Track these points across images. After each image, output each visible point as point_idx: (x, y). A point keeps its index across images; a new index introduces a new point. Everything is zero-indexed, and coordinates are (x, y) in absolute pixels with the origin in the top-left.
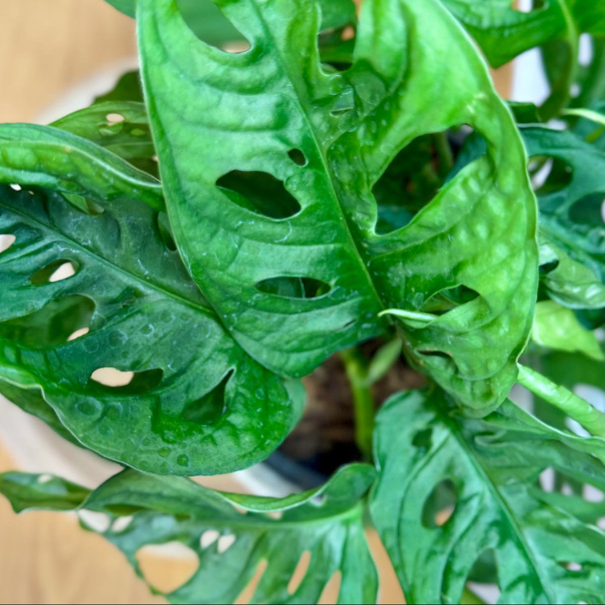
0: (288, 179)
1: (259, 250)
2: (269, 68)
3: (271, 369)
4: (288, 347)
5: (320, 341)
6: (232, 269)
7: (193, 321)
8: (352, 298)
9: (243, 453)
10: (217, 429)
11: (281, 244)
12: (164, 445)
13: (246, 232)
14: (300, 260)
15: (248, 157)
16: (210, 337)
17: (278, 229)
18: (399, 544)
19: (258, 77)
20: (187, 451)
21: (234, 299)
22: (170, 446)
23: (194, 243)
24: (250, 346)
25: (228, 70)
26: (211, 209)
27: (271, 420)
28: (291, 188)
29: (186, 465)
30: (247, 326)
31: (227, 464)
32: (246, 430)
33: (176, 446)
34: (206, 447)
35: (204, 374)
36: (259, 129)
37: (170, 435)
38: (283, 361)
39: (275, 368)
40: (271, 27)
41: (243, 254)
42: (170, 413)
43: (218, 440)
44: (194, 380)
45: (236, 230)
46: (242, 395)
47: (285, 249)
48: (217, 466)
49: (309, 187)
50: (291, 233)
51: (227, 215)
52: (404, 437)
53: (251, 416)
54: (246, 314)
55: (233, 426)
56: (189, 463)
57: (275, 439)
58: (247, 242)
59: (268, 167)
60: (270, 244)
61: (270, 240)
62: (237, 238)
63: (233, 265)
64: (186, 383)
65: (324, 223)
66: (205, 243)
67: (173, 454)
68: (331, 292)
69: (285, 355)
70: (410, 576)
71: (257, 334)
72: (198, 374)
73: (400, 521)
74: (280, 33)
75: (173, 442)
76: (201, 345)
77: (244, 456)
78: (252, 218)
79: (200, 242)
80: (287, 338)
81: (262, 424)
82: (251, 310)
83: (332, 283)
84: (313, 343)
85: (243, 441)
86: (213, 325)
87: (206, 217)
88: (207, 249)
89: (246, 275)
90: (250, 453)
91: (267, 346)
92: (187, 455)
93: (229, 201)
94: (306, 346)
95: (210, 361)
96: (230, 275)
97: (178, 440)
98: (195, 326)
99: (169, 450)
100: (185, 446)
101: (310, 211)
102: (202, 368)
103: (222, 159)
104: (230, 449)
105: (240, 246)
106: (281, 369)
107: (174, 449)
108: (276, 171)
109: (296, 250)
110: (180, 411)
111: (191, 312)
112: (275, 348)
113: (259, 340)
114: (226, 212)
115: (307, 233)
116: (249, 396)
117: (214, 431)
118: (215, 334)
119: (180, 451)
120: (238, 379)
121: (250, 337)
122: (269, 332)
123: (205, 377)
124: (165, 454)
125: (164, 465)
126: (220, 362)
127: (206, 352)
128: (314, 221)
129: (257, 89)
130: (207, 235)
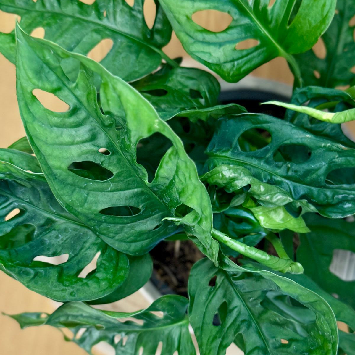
0: (102, 162)
1: (98, 195)
2: (82, 114)
3: (121, 251)
4: (128, 240)
5: (146, 236)
6: (86, 205)
7: (80, 232)
8: (156, 213)
9: (101, 290)
10: (90, 280)
11: (108, 191)
12: (64, 288)
13: (90, 188)
14: (120, 198)
15: (80, 155)
16: (89, 238)
17: (105, 185)
18: (201, 335)
19: (77, 120)
20: (75, 290)
21: (92, 219)
22: (67, 288)
23: (64, 196)
24: (108, 241)
25: (63, 119)
26: (70, 180)
27: (118, 275)
28: (105, 166)
29: (74, 296)
30: (105, 232)
31: (94, 295)
32: (104, 280)
33: (69, 288)
34: (83, 288)
35: (86, 256)
36: (83, 142)
37: (67, 283)
38: (127, 247)
39: (123, 250)
40: (80, 98)
41: (90, 198)
42: (69, 274)
43: (90, 285)
44: (82, 258)
45: (85, 188)
46: (104, 264)
47: (111, 194)
48: (89, 296)
49: (115, 164)
50: (112, 186)
51: (78, 182)
52: (205, 281)
53: (107, 273)
54: (102, 226)
55: (97, 278)
56: (76, 295)
57: (119, 283)
58: (92, 192)
59: (91, 159)
60: (103, 193)
61: (102, 190)
62: (86, 191)
63: (86, 204)
64: (77, 260)
65: (128, 179)
66: (69, 196)
67: (68, 291)
68: (141, 212)
69: (128, 244)
70: (204, 350)
71: (111, 235)
72: (83, 256)
73: (203, 323)
74: (84, 99)
75: (68, 286)
76: (85, 242)
77: (101, 291)
78: (90, 181)
79: (67, 195)
80: (127, 236)
81: (112, 277)
82: (104, 224)
83: (141, 207)
84: (142, 237)
85: (101, 285)
86: (90, 233)
87: (68, 184)
88: (71, 198)
89: (94, 208)
90: (105, 290)
91: (117, 240)
92: (75, 291)
93: (77, 175)
94: (139, 239)
95: (89, 249)
96: (86, 209)
97: (71, 286)
98: (82, 234)
99: (66, 290)
100: (74, 288)
101: (119, 175)
102: (85, 253)
103: (68, 158)
104: (95, 288)
105: (88, 194)
106: (127, 251)
107: (69, 289)
108: (95, 160)
109: (117, 194)
110: (75, 273)
111: (79, 227)
112: (121, 241)
113: (113, 238)
114: (77, 181)
115: (120, 185)
116: (107, 264)
117: (88, 281)
118: (92, 237)
119: (71, 290)
120: (102, 257)
121: (108, 237)
122: (116, 233)
123: (87, 257)
124: (64, 291)
125: (64, 296)
126: (93, 249)
127: (87, 245)
128: (122, 179)
129: (79, 125)
130: (70, 192)
